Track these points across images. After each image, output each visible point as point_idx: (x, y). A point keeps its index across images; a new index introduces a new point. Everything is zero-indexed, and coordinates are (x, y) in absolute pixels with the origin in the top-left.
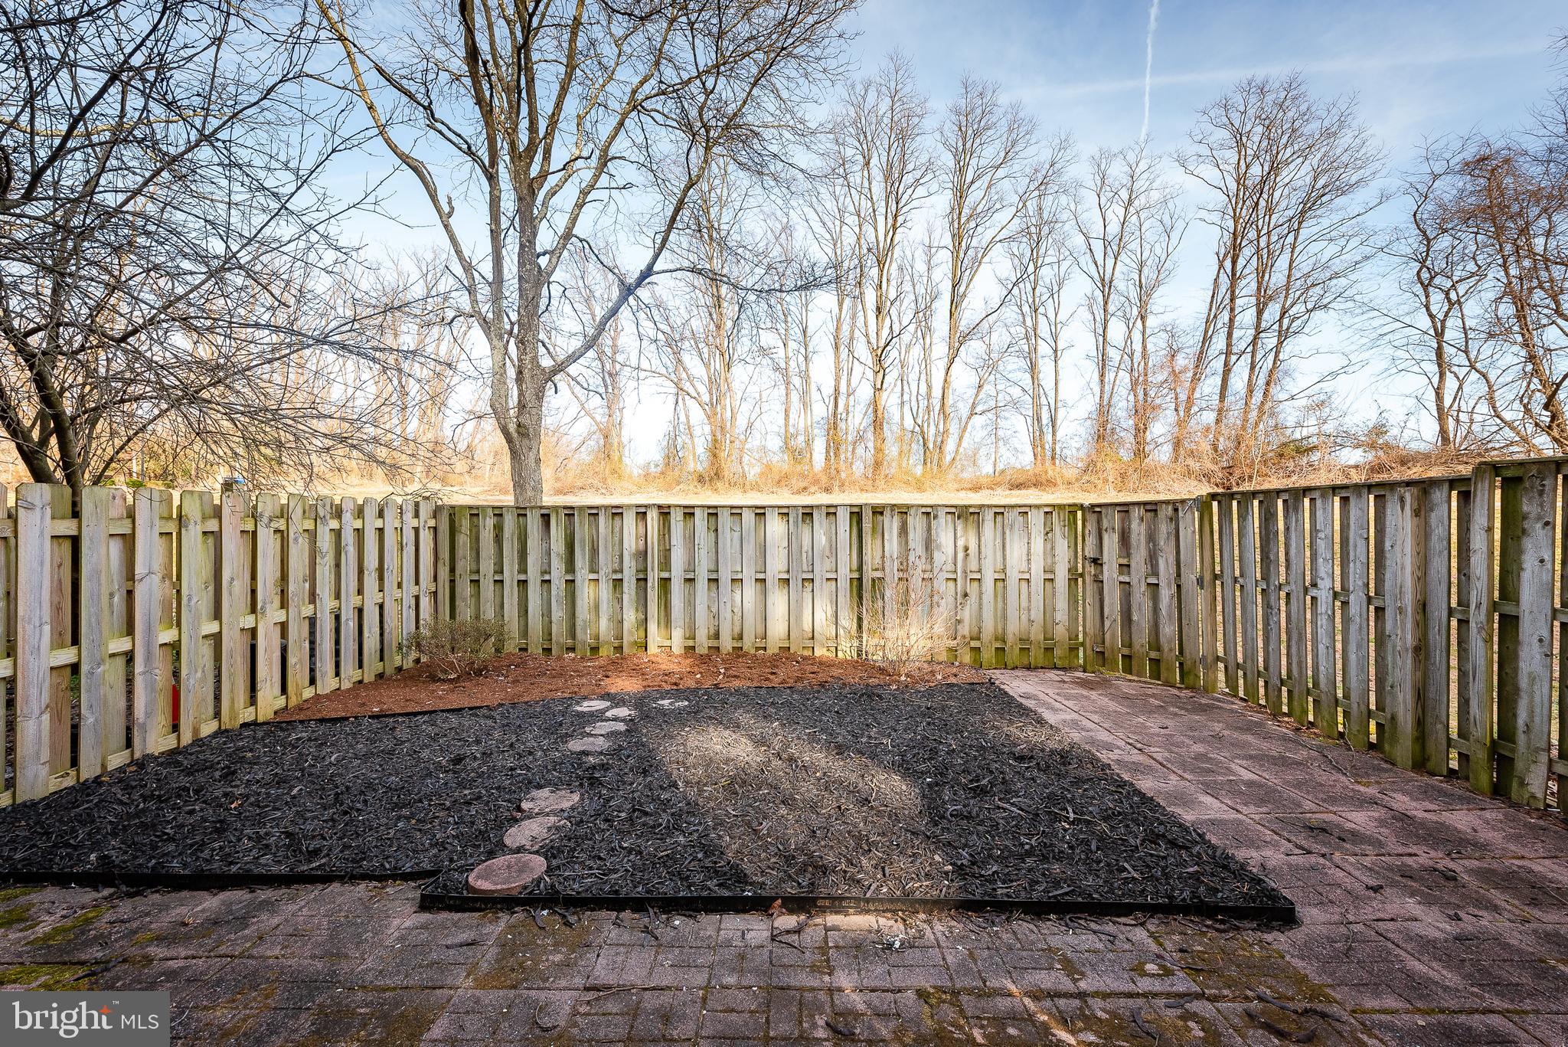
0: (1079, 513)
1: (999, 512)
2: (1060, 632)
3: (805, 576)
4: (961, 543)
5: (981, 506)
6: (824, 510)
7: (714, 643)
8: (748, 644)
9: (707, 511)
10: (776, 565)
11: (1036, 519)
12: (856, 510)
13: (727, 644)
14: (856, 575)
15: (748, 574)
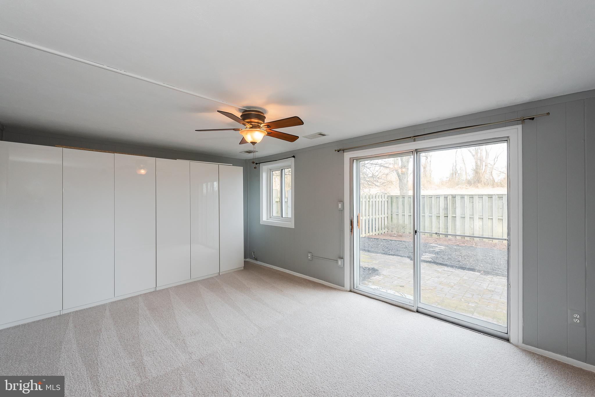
9: (469, 196)
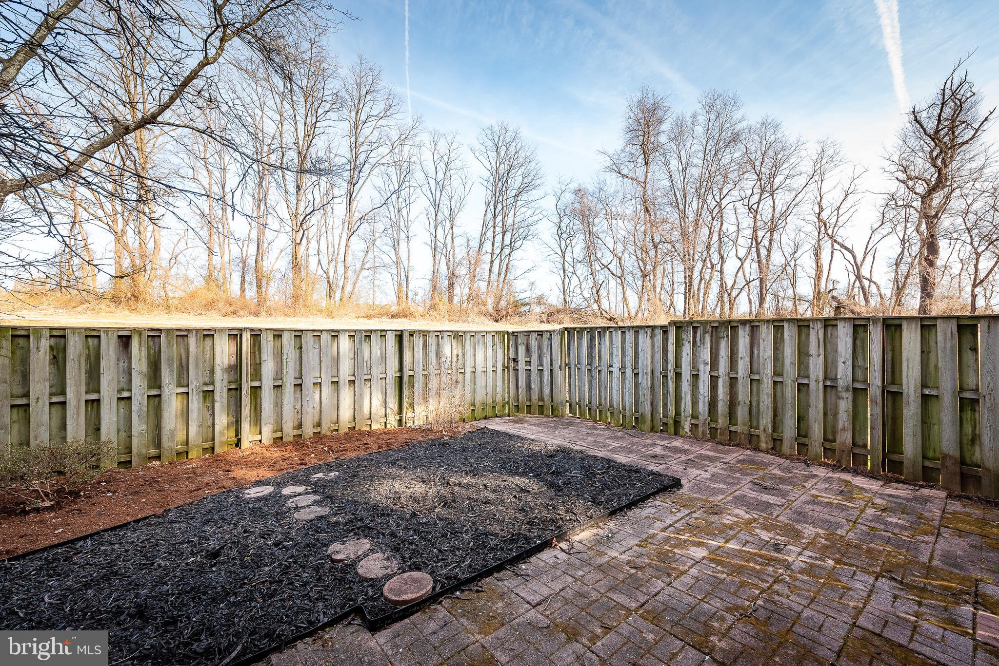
0: (506, 336)
1: (474, 333)
2: (499, 398)
3: (366, 377)
4: (455, 352)
5: (464, 332)
6: (379, 334)
7: (299, 432)
8: (325, 430)
10: (346, 369)
11: (489, 338)
12: (398, 333)
13: (309, 430)
14: (398, 375)
15: (326, 379)
